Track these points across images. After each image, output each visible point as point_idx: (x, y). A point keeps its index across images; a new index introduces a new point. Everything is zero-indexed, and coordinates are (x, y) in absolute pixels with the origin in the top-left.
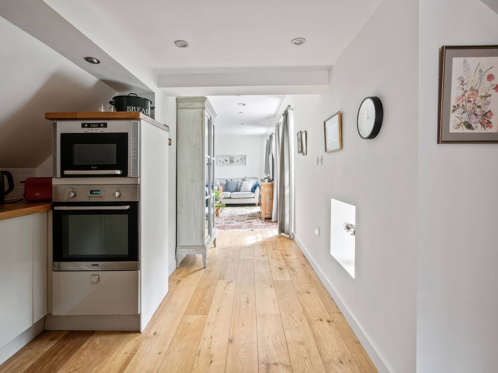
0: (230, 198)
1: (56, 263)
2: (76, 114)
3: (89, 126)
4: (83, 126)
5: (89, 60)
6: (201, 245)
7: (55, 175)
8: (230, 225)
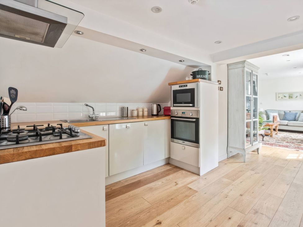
0: (287, 125)
1: (172, 139)
2: (177, 82)
3: (181, 86)
4: (179, 87)
5: (180, 61)
6: (243, 148)
7: (171, 106)
8: (279, 144)
